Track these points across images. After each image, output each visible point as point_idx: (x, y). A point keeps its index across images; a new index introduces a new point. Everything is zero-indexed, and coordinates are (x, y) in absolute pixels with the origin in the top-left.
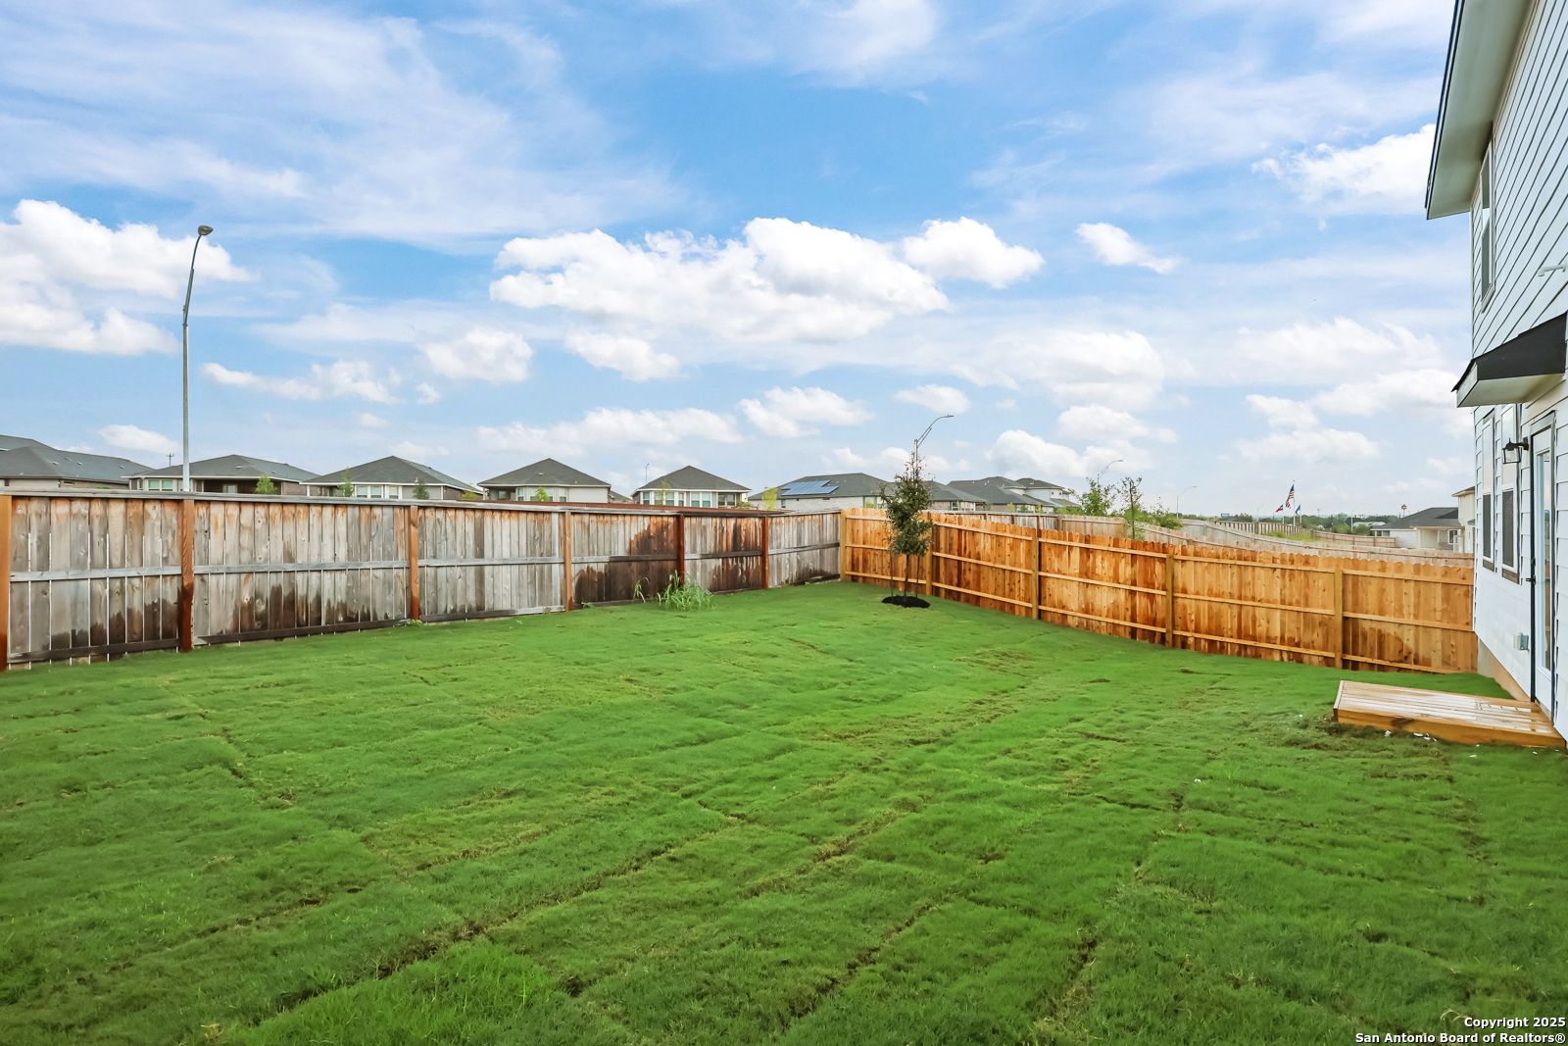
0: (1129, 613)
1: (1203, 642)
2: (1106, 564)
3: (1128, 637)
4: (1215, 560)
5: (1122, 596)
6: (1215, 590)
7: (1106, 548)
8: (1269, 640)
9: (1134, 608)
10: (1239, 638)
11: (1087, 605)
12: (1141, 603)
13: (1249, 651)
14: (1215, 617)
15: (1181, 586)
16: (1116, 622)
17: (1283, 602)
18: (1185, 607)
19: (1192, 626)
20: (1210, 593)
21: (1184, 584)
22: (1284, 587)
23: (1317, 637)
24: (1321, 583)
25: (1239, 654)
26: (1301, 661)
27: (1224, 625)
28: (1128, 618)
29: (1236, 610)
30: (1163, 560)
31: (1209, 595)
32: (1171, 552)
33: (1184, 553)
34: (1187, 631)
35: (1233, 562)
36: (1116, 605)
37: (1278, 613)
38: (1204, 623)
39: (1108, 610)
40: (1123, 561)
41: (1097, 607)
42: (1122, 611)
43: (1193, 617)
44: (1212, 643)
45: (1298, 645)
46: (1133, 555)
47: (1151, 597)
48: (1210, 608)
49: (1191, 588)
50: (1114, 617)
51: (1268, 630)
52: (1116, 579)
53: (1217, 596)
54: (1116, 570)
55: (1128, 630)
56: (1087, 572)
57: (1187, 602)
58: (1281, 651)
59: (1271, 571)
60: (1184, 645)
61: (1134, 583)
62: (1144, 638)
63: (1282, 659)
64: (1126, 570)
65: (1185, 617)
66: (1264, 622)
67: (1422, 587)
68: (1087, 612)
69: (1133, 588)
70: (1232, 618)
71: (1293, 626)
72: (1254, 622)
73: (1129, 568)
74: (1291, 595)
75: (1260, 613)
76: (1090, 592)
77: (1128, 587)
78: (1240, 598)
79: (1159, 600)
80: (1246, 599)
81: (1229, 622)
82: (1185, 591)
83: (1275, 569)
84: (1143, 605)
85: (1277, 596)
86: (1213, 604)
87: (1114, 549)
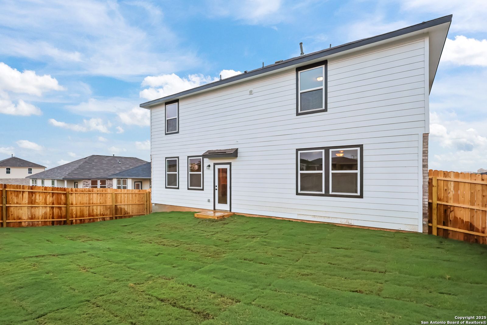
0: (51, 216)
1: (78, 221)
2: (41, 198)
3: (51, 225)
4: (82, 192)
5: (48, 209)
6: (82, 203)
7: (41, 191)
8: (97, 215)
9: (53, 213)
10: (89, 217)
11: (32, 216)
12: (56, 211)
13: (92, 220)
14: (82, 211)
15: (71, 202)
16: (46, 220)
17: (100, 203)
18: (72, 210)
19: (74, 216)
20: (80, 203)
21: (72, 202)
22: (100, 199)
23: (108, 212)
24: (109, 197)
25: (89, 222)
26: (105, 220)
27: (85, 214)
28: (51, 218)
29: (88, 208)
30: (64, 194)
31: (80, 204)
32: (67, 191)
33: (72, 190)
34: (73, 218)
35: (87, 193)
36: (46, 213)
37: (99, 207)
38: (79, 214)
39: (42, 216)
40: (49, 195)
41: (37, 216)
42: (48, 215)
43: (75, 213)
44: (81, 220)
45: (104, 215)
46: (52, 193)
47: (60, 208)
48: (80, 209)
49: (74, 203)
50: (44, 219)
51: (97, 212)
52: (46, 203)
53: (82, 204)
54: (46, 199)
55: (51, 222)
56: (32, 202)
57: (73, 208)
58: (100, 218)
59: (97, 194)
60: (72, 223)
61: (53, 204)
62: (57, 224)
63: (100, 220)
64: (49, 199)
65: (72, 213)
66: (95, 210)
67: (128, 194)
68: (32, 218)
69: (53, 206)
70: (87, 210)
71: (103, 210)
72: (93, 211)
73: (51, 198)
74: (102, 201)
75: (95, 207)
76: (33, 210)
77: (51, 206)
78: (89, 204)
79: (63, 209)
80: (91, 204)
81: (86, 212)
82: (72, 204)
83: (98, 194)
84: (57, 211)
85: (99, 202)
86: (81, 207)
87: (45, 191)
